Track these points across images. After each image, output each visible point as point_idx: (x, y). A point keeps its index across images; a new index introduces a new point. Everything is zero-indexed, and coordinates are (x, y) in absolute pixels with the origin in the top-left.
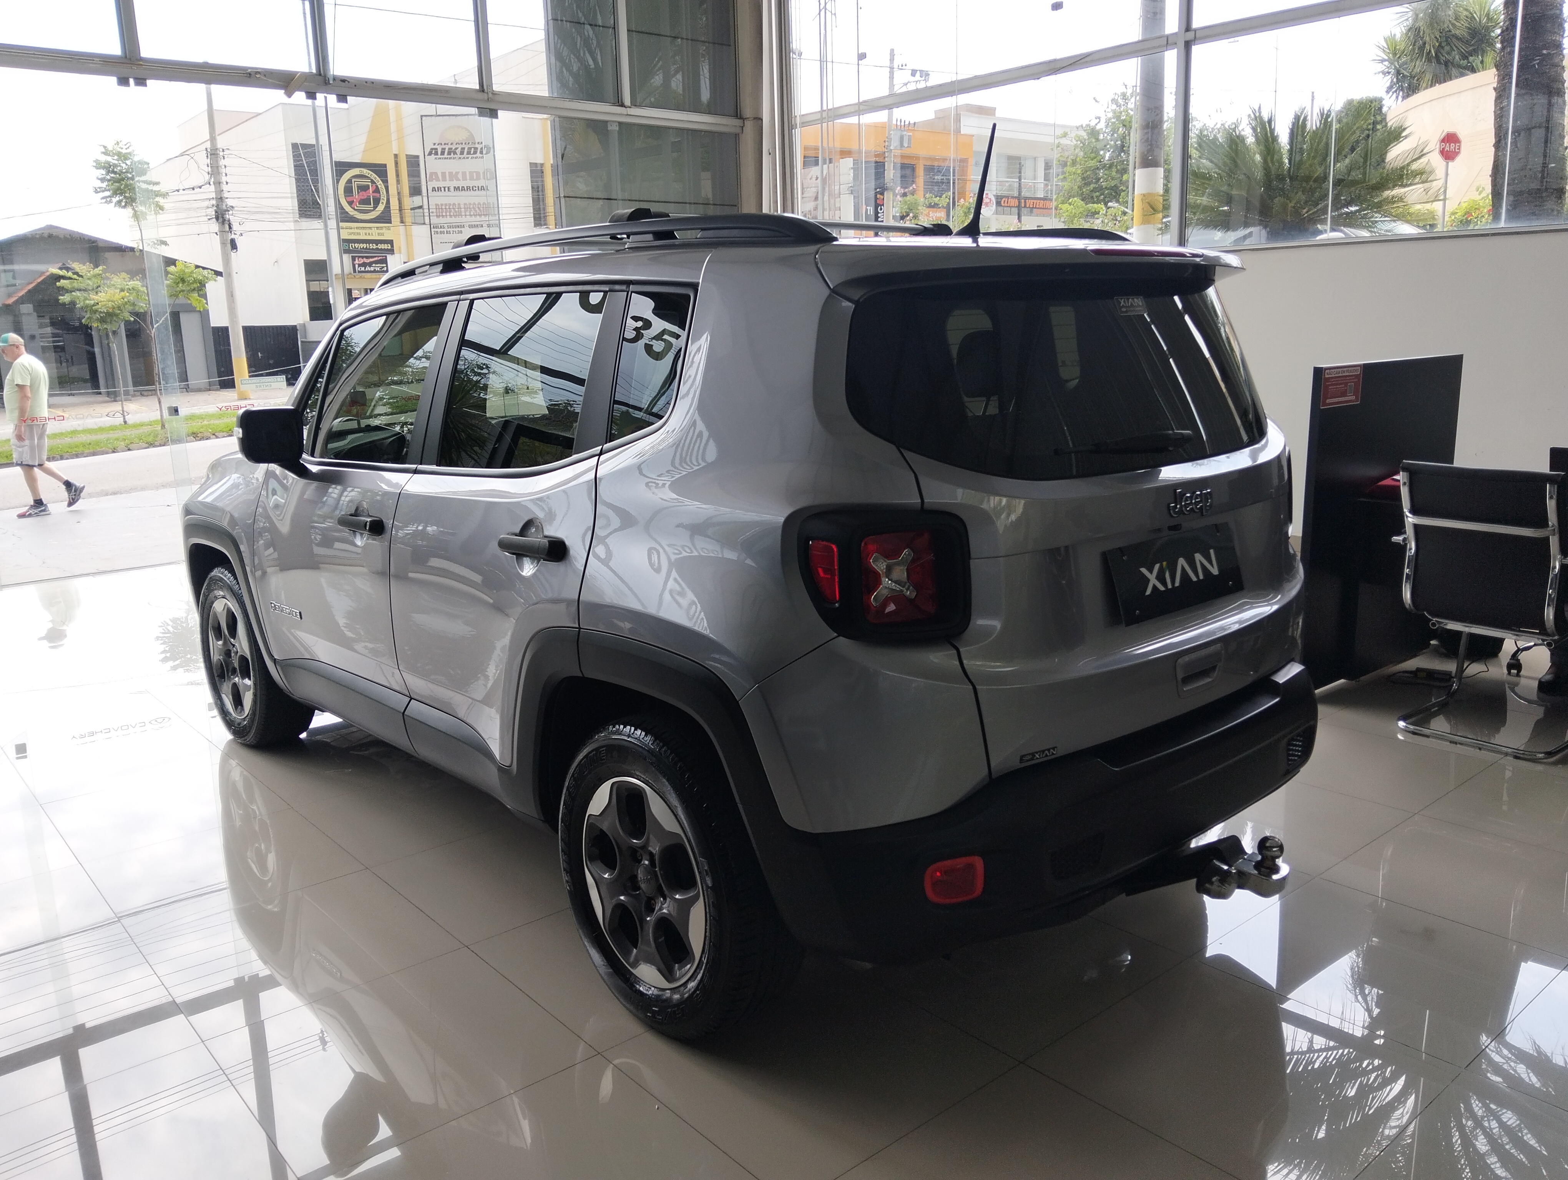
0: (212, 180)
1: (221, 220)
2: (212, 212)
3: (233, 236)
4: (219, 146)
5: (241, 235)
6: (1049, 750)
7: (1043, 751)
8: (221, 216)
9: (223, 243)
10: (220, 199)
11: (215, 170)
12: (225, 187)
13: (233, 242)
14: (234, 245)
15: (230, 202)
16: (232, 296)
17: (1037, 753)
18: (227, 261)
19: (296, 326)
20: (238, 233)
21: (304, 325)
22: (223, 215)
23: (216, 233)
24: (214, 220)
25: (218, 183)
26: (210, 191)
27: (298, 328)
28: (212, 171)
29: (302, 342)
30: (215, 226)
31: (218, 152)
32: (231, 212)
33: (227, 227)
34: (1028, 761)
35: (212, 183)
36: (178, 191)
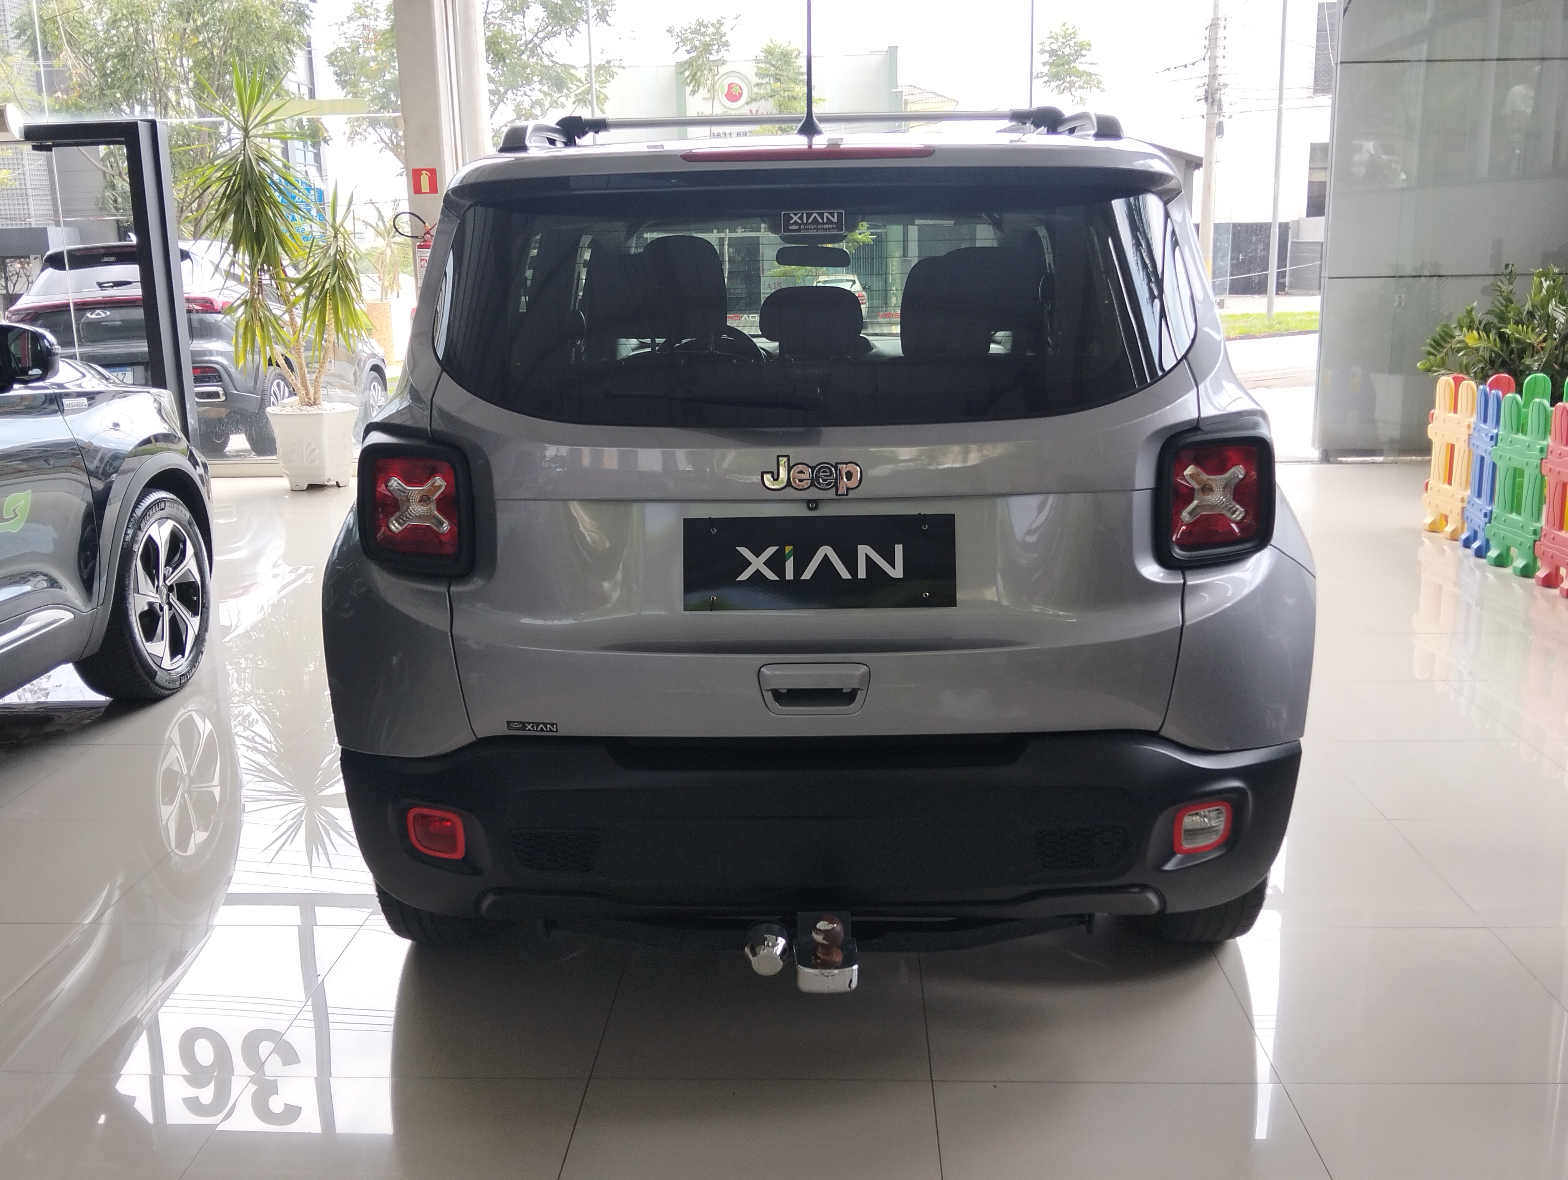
0: (1209, 54)
1: (1210, 100)
2: (1202, 92)
3: (1222, 119)
4: (1220, 16)
5: (1230, 117)
6: (545, 724)
7: (538, 724)
8: (1211, 97)
9: (1209, 128)
10: (1213, 76)
11: (1212, 42)
12: (1220, 62)
13: (1220, 125)
14: (1220, 130)
15: (1222, 80)
16: (1209, 188)
17: (529, 723)
18: (1209, 146)
19: (1288, 223)
20: (1227, 115)
21: (1298, 223)
22: (1213, 94)
23: (1203, 116)
24: (1203, 101)
25: (1213, 59)
26: (1204, 68)
27: (1290, 225)
28: (1209, 45)
29: (1292, 243)
30: (1203, 107)
31: (1219, 22)
32: (1222, 92)
33: (1216, 108)
34: (517, 729)
35: (1207, 58)
36: (1169, 69)
